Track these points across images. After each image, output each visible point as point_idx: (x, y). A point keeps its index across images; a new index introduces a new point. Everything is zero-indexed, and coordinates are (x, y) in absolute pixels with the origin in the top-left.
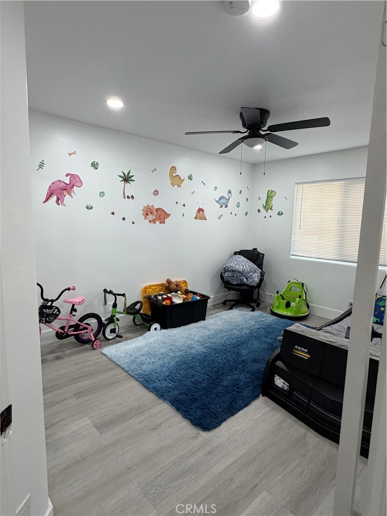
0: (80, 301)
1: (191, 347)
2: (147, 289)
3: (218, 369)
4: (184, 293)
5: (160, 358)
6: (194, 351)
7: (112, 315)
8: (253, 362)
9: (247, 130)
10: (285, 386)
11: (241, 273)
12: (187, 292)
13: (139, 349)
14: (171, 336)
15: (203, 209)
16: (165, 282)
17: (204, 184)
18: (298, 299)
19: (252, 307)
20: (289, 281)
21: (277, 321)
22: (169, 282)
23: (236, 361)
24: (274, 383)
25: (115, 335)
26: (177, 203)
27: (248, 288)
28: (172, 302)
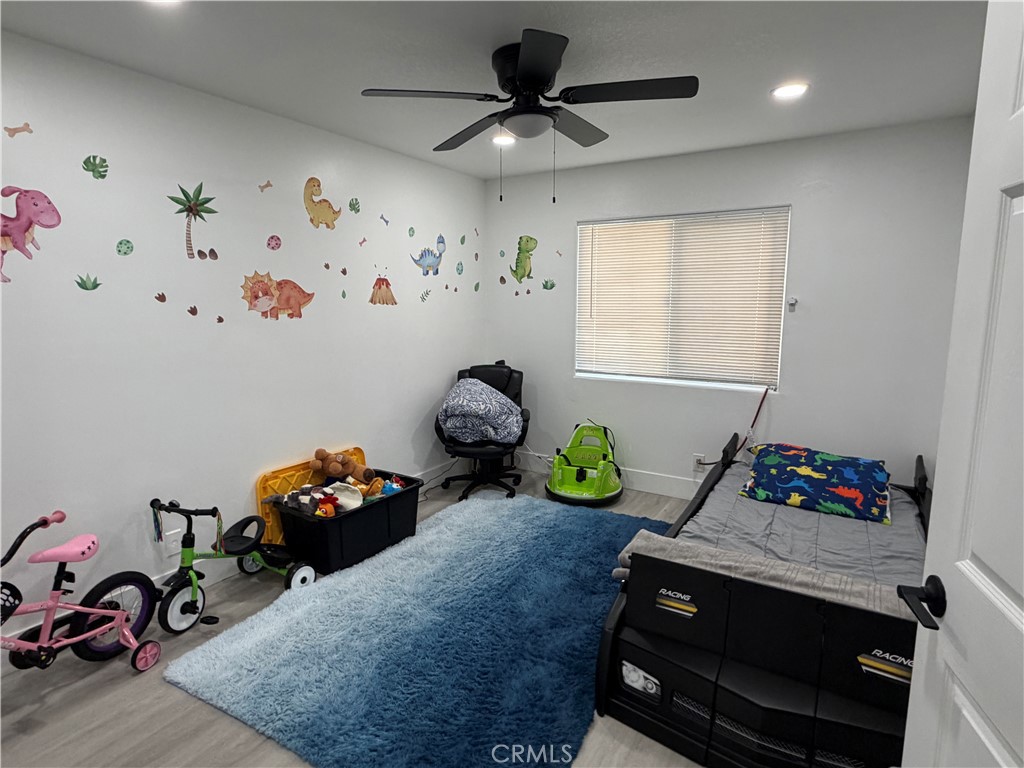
0: (85, 548)
1: (404, 617)
2: (267, 480)
3: (483, 666)
4: (362, 479)
5: (333, 662)
6: (412, 625)
7: (181, 568)
8: (551, 628)
9: (509, 96)
10: (650, 686)
11: (481, 418)
12: (369, 476)
13: (271, 647)
14: (346, 593)
15: (386, 280)
16: (311, 457)
17: (387, 222)
18: (602, 462)
19: (506, 487)
20: (577, 426)
21: (567, 514)
22: (322, 456)
23: (515, 633)
24: (624, 682)
25: (195, 616)
26: (327, 266)
27: (500, 449)
28: (337, 507)
